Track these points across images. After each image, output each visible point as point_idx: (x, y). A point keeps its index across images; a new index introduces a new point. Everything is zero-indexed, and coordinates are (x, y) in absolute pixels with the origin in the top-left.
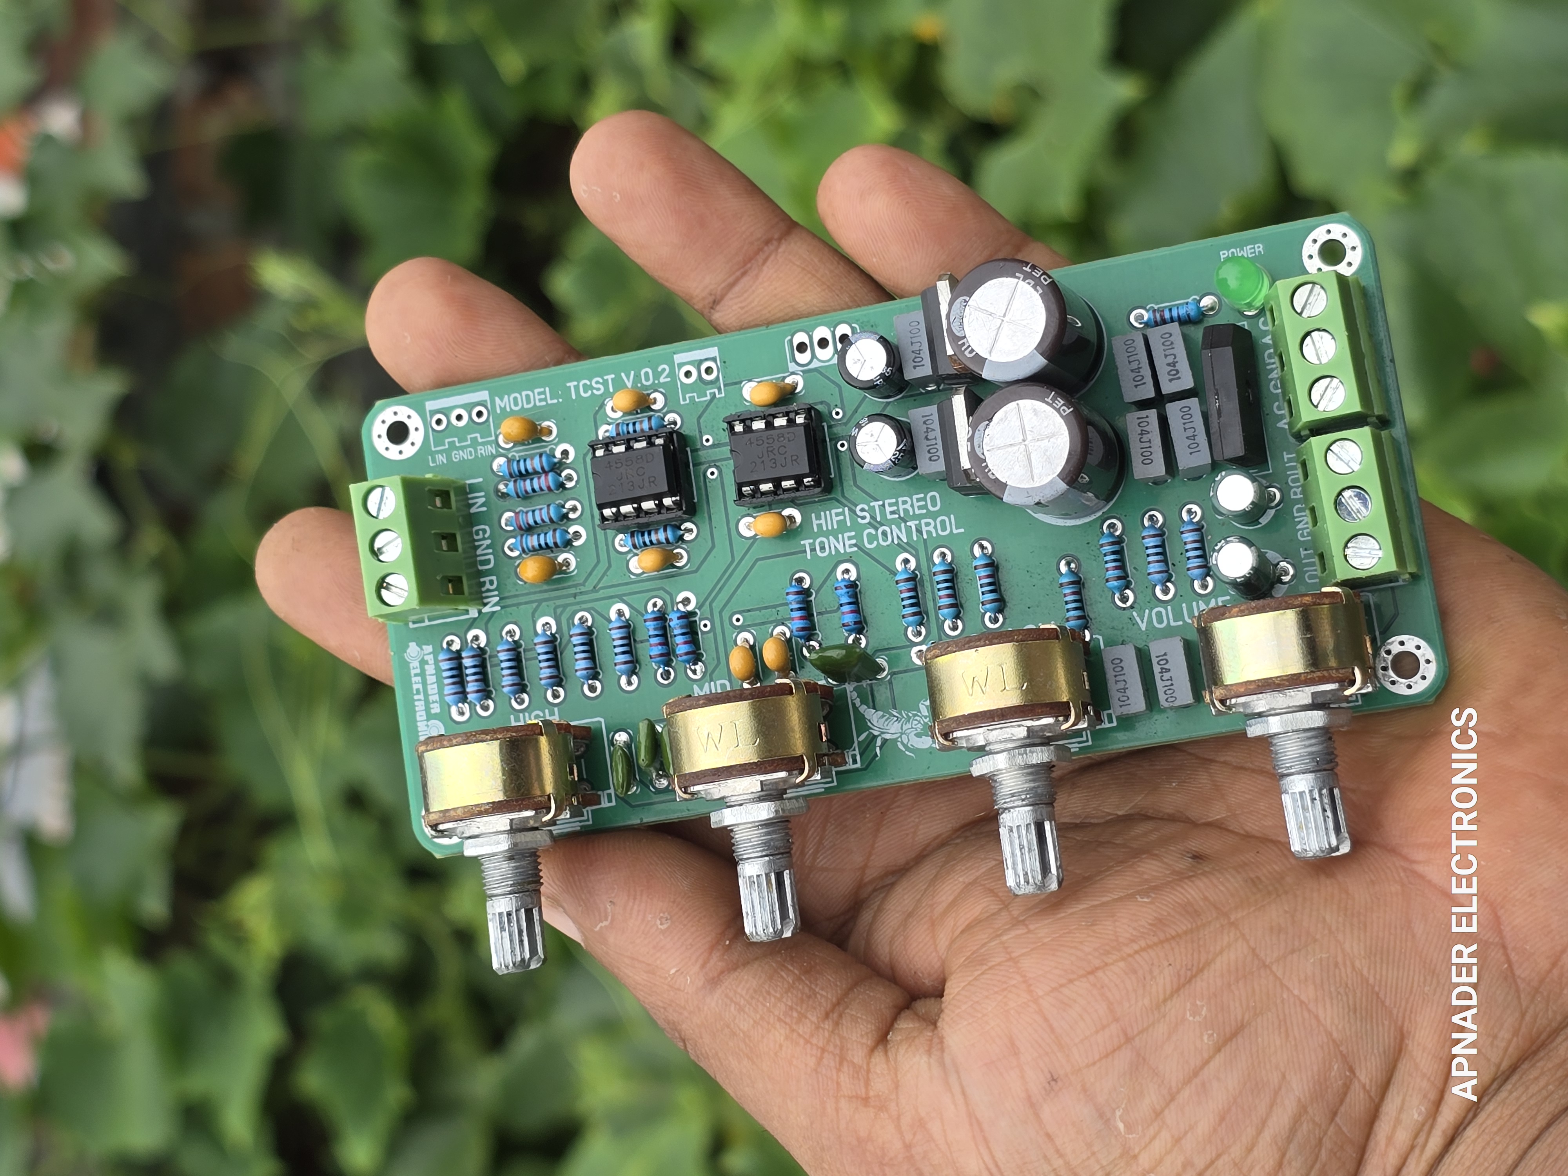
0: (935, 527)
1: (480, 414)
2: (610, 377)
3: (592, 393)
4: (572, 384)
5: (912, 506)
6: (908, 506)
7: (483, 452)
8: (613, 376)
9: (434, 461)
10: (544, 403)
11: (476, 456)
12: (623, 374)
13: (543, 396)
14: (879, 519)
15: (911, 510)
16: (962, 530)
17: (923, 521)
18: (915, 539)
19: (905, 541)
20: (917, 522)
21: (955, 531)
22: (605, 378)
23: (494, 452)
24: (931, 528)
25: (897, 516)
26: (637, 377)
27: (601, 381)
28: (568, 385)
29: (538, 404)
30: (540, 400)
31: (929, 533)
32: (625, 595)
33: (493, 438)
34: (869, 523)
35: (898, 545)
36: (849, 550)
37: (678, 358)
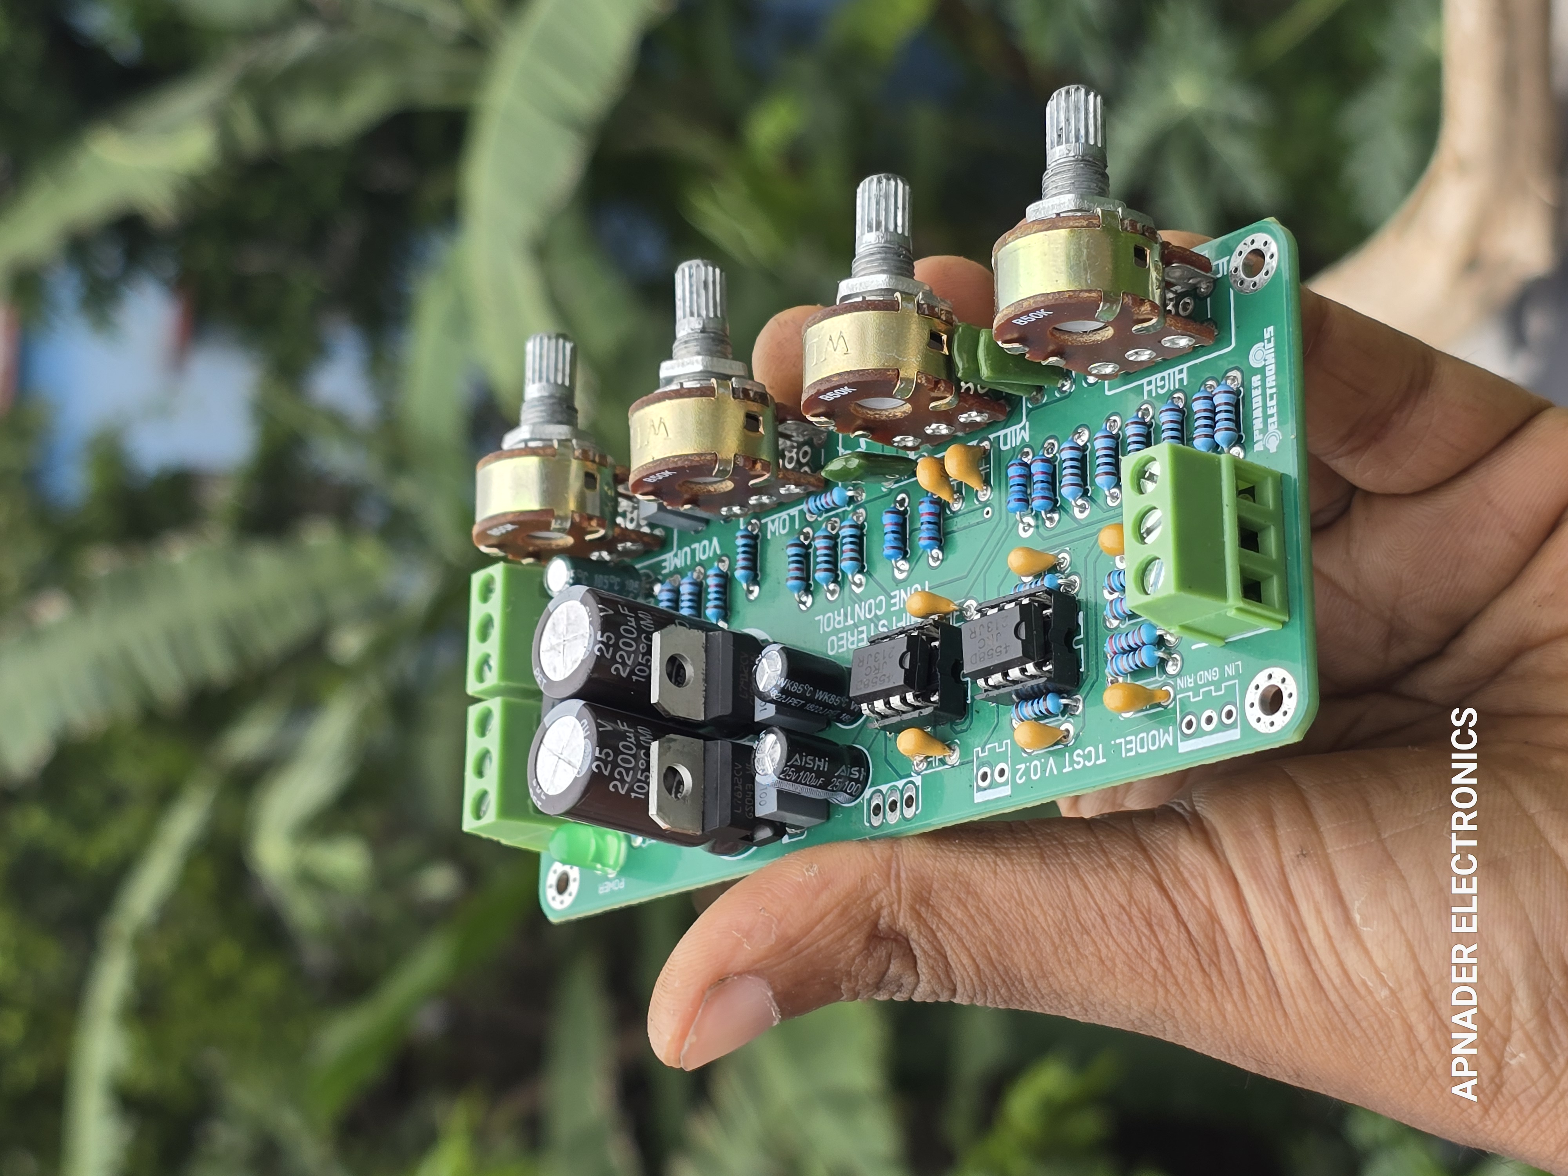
0: (834, 619)
1: (1189, 725)
2: (1067, 769)
3: (1084, 751)
4: (1101, 761)
5: (847, 639)
6: (851, 639)
7: (1189, 680)
8: (1065, 771)
9: (1237, 667)
10: (1128, 739)
11: (1196, 675)
12: (1055, 772)
13: (1129, 746)
14: (872, 625)
15: (849, 637)
16: (817, 619)
17: (842, 626)
18: (849, 608)
19: (857, 606)
20: (847, 624)
21: (821, 617)
22: (1071, 769)
23: (1179, 681)
24: (838, 619)
25: (860, 629)
26: (1044, 771)
27: (1075, 765)
28: (1105, 760)
29: (1133, 738)
30: (1131, 742)
31: (839, 615)
32: (1076, 529)
33: (1178, 697)
34: (879, 620)
35: (861, 601)
36: (897, 592)
37: (1006, 791)
